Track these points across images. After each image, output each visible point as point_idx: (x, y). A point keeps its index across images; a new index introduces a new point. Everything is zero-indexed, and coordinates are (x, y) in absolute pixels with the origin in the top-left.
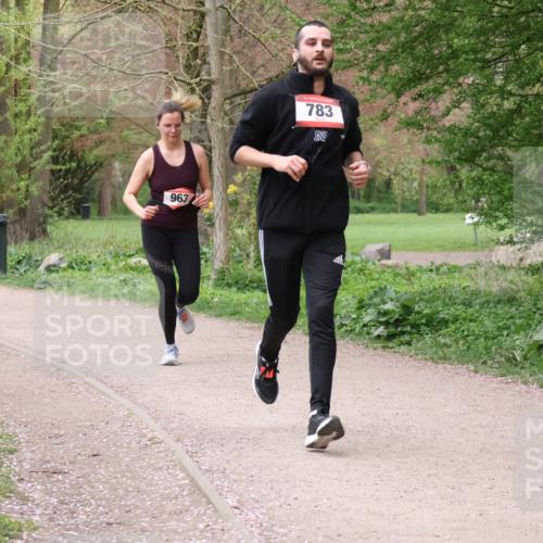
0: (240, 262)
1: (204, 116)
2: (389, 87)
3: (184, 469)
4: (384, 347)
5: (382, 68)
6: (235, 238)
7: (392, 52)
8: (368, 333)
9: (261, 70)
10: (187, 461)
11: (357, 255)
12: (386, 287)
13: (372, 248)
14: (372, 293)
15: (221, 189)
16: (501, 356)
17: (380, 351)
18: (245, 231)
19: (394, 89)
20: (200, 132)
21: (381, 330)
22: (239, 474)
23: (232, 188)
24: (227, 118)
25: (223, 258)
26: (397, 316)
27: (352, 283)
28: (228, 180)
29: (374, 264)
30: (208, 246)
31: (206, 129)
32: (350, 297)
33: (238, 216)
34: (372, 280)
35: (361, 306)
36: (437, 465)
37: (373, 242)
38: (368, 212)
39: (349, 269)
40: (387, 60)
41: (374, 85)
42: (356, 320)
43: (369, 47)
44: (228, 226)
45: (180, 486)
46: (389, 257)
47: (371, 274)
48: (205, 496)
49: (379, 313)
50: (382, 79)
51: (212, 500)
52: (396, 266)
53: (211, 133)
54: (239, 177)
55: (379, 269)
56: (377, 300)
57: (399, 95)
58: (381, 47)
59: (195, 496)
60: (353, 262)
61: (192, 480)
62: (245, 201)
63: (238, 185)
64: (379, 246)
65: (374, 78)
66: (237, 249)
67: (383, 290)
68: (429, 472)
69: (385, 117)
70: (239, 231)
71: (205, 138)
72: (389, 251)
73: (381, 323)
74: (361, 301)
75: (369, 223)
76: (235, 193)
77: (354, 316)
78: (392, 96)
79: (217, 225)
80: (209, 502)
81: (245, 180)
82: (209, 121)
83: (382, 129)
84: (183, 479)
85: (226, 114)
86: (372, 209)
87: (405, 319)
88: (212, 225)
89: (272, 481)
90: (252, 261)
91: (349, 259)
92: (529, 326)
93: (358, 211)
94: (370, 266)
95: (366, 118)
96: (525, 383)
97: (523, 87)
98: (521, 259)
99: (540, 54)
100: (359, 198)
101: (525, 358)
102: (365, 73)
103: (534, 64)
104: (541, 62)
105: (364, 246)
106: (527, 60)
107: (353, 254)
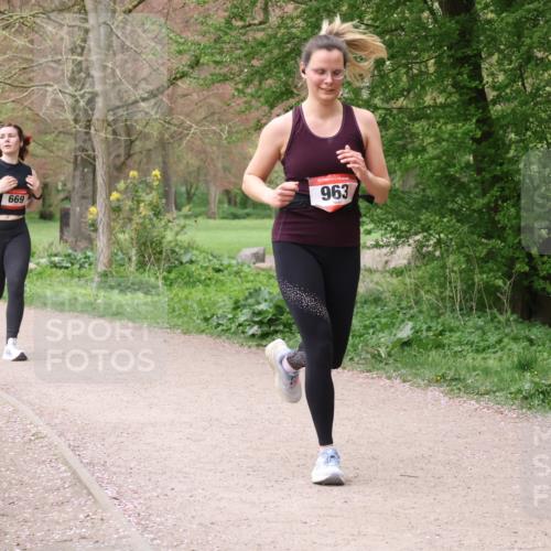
0: (122, 265)
1: (88, 127)
2: (262, 99)
3: (66, 463)
4: (258, 346)
5: (256, 83)
6: (118, 242)
7: (265, 67)
8: (243, 332)
10: (69, 454)
11: (233, 258)
12: (260, 289)
13: (248, 252)
14: (247, 294)
15: (104, 196)
16: (367, 352)
17: (254, 349)
18: (127, 236)
19: (267, 102)
20: (85, 141)
21: (255, 329)
22: (119, 466)
23: (115, 195)
24: (110, 129)
25: (105, 261)
26: (270, 316)
27: (229, 285)
28: (111, 188)
29: (249, 267)
30: (92, 250)
31: (90, 139)
32: (226, 298)
33: (121, 222)
34: (248, 282)
35: (237, 307)
36: (306, 455)
37: (248, 246)
38: (244, 218)
39: (226, 272)
40: (261, 74)
41: (249, 98)
42: (232, 320)
43: (244, 62)
44: (111, 230)
45: (62, 479)
46: (263, 260)
47: (246, 276)
48: (86, 488)
49: (254, 313)
50: (257, 92)
51: (92, 491)
52: (270, 269)
53: (95, 143)
54: (121, 185)
55: (254, 272)
56: (251, 301)
57: (272, 107)
58: (255, 62)
59: (76, 488)
60: (230, 265)
61: (74, 473)
62: (127, 208)
63: (120, 192)
64: (255, 250)
65: (249, 91)
66: (119, 253)
67: (257, 291)
68: (298, 463)
69: (259, 126)
70: (121, 236)
71: (89, 148)
72: (264, 254)
73: (256, 323)
74: (236, 302)
75: (246, 228)
76: (118, 200)
77: (230, 316)
78: (266, 108)
79: (100, 230)
80: (90, 494)
81: (127, 188)
82: (92, 131)
84: (65, 471)
85: (109, 125)
86: (248, 216)
87: (277, 319)
88: (96, 230)
89: (150, 473)
90: (133, 265)
91: (225, 262)
92: (393, 324)
93: (235, 217)
94: (245, 269)
95: (242, 128)
96: (389, 378)
97: (387, 101)
98: (387, 262)
99: (404, 70)
100: (235, 204)
101: (389, 355)
102: (240, 86)
103: (397, 79)
104: (404, 78)
105: (239, 251)
106: (392, 76)
107: (230, 257)
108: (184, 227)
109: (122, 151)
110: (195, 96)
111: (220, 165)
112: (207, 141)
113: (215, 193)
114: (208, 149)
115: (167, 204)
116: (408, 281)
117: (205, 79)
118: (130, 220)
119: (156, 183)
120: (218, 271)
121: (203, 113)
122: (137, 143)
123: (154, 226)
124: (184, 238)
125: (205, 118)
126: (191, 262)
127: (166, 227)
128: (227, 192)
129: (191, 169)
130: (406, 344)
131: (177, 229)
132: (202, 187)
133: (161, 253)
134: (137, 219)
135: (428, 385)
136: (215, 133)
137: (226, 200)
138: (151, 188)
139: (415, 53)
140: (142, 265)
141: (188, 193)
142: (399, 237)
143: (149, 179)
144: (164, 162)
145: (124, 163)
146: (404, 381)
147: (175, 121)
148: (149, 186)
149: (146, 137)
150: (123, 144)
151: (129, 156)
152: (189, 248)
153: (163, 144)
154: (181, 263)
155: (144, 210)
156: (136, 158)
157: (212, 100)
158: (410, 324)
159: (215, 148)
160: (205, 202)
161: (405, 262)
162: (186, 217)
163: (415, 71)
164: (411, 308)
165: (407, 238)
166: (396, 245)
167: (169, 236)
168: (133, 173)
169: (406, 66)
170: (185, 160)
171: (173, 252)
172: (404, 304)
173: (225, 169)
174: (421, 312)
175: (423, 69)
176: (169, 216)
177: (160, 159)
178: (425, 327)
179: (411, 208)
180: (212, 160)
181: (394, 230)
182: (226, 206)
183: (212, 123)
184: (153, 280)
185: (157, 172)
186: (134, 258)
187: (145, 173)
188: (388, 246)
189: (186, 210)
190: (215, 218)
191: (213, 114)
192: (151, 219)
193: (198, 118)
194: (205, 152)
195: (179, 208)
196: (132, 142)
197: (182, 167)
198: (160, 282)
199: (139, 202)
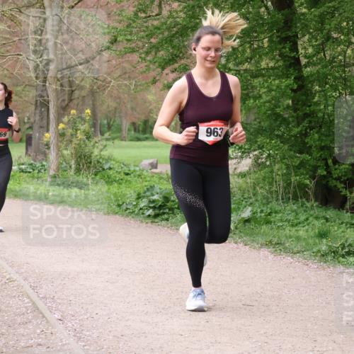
0: (66, 171)
1: (45, 81)
2: (157, 64)
4: (152, 222)
5: (153, 53)
6: (63, 156)
7: (159, 43)
8: (143, 214)
11: (137, 166)
12: (154, 186)
13: (147, 162)
14: (146, 189)
15: (55, 126)
17: (149, 224)
18: (69, 152)
19: (160, 66)
20: (42, 91)
21: (151, 212)
22: (62, 299)
23: (61, 126)
24: (59, 83)
25: (55, 168)
26: (160, 203)
27: (134, 183)
28: (59, 121)
29: (147, 172)
30: (46, 161)
31: (46, 90)
32: (132, 192)
33: (65, 143)
34: (146, 181)
35: (139, 197)
36: (182, 292)
37: (147, 158)
38: (144, 140)
39: (132, 175)
40: (156, 48)
41: (148, 63)
42: (136, 206)
43: (146, 40)
44: (58, 148)
46: (156, 168)
47: (145, 178)
49: (150, 201)
50: (153, 59)
52: (161, 173)
53: (49, 92)
54: (66, 119)
55: (150, 175)
56: (148, 194)
57: (163, 69)
58: (152, 40)
60: (135, 171)
62: (69, 134)
63: (65, 124)
64: (151, 161)
65: (148, 58)
66: (64, 163)
67: (152, 187)
69: (154, 82)
70: (65, 152)
71: (45, 95)
72: (157, 164)
73: (151, 208)
74: (139, 194)
75: (145, 147)
76: (63, 129)
77: (134, 203)
78: (159, 70)
79: (52, 148)
81: (69, 120)
82: (47, 84)
83: (153, 89)
85: (58, 80)
86: (147, 139)
87: (164, 205)
88: (49, 148)
89: (82, 303)
90: (73, 170)
91: (132, 169)
92: (239, 208)
93: (138, 139)
94: (145, 173)
95: (144, 82)
96: (236, 243)
97: (237, 65)
98: (235, 169)
99: (248, 46)
100: (139, 132)
101: (236, 228)
102: (143, 56)
103: (244, 51)
104: (248, 51)
105: (141, 161)
106: (240, 49)
107: (135, 166)
108: (106, 146)
109: (66, 97)
110: (114, 62)
111: (129, 106)
112: (121, 91)
113: (126, 125)
114: (122, 96)
115: (95, 131)
116: (248, 180)
117: (120, 51)
118: (71, 142)
119: (88, 118)
120: (127, 174)
121: (118, 72)
122: (76, 92)
123: (86, 145)
124: (105, 153)
125: (120, 76)
126: (110, 169)
127: (94, 146)
128: (134, 124)
129: (111, 109)
130: (247, 221)
131: (101, 147)
132: (118, 121)
133: (90, 163)
134: (75, 141)
135: (261, 248)
136: (126, 85)
137: (133, 129)
139: (255, 34)
140: (78, 171)
141: (109, 124)
142: (243, 153)
143: (83, 115)
144: (93, 105)
145: (67, 105)
146: (246, 245)
147: (100, 78)
148: (83, 120)
149: (82, 88)
150: (67, 93)
151: (71, 100)
152: (108, 159)
153: (92, 93)
154: (104, 169)
155: (80, 135)
156: (75, 102)
157: (125, 65)
158: (250, 208)
159: (126, 95)
160: (120, 130)
161: (247, 168)
162: (107, 140)
163: (256, 46)
164: (250, 198)
165: (249, 153)
166: (242, 157)
167: (96, 152)
168: (73, 112)
169: (249, 42)
170: (107, 103)
171: (98, 162)
172: (246, 196)
173: (133, 109)
174: (257, 200)
175: (261, 44)
176: (96, 139)
177: (91, 103)
178: (259, 210)
179: (251, 134)
180: (124, 103)
181: (241, 148)
182: (133, 132)
183: (125, 79)
184: (85, 180)
185: (88, 111)
186: (73, 166)
187: (81, 111)
188: (236, 158)
189: (107, 135)
190: (125, 140)
191: (125, 73)
192: (84, 141)
193: (116, 76)
194: (119, 98)
195: (102, 134)
196: (73, 91)
197: (105, 107)
198: (90, 181)
199: (77, 130)
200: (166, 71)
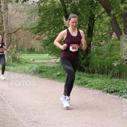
0: (9, 62)
2: (34, 33)
5: (33, 30)
9: (13, 30)
11: (29, 61)
13: (31, 60)
16: (52, 77)
18: (10, 57)
19: (35, 33)
23: (8, 50)
27: (28, 65)
28: (7, 48)
33: (9, 54)
37: (32, 58)
39: (28, 63)
41: (31, 33)
44: (7, 56)
46: (34, 61)
47: (31, 64)
52: (35, 62)
53: (5, 41)
54: (9, 48)
55: (33, 63)
57: (36, 34)
62: (10, 52)
64: (33, 59)
66: (9, 60)
69: (33, 38)
70: (9, 57)
72: (34, 60)
75: (31, 55)
78: (35, 35)
81: (10, 48)
83: (33, 40)
85: (7, 37)
86: (32, 53)
90: (11, 62)
91: (28, 61)
92: (57, 72)
93: (29, 53)
94: (31, 62)
95: (30, 38)
96: (56, 81)
97: (56, 33)
98: (56, 61)
99: (58, 28)
100: (29, 51)
101: (56, 77)
102: (30, 31)
103: (57, 30)
104: (59, 30)
105: (30, 59)
106: (56, 29)
107: (28, 60)
108: (20, 55)
109: (9, 42)
110: (22, 32)
111: (26, 44)
112: (24, 40)
113: (26, 49)
114: (25, 42)
115: (17, 51)
116: (59, 64)
117: (24, 30)
118: (11, 54)
119: (15, 47)
120: (26, 63)
121: (23, 35)
122: (12, 40)
123: (15, 55)
124: (20, 57)
125: (24, 36)
126: (22, 61)
127: (17, 55)
128: (28, 49)
129: (22, 45)
130: (59, 75)
131: (19, 55)
132: (23, 48)
133: (16, 60)
134: (12, 54)
135: (62, 82)
136: (26, 39)
137: (28, 50)
138: (15, 48)
139: (60, 25)
140: (13, 62)
141: (21, 49)
142: (58, 57)
143: (14, 47)
144: (17, 44)
145: (10, 44)
146: (59, 82)
147: (19, 37)
148: (14, 48)
149: (14, 39)
150: (9, 41)
151: (11, 43)
152: (21, 59)
153: (17, 41)
154: (20, 61)
155: (13, 52)
156: (12, 43)
157: (25, 33)
158: (59, 72)
159: (26, 41)
160: (24, 51)
161: (59, 61)
162: (21, 53)
163: (60, 28)
164: (60, 69)
165: (59, 57)
166: (57, 58)
167: (18, 57)
168: (11, 46)
169: (59, 27)
170: (21, 43)
171: (18, 59)
172: (58, 68)
173: (27, 45)
174: (61, 70)
175: (62, 28)
176: (18, 53)
177: (16, 43)
178: (62, 72)
179: (60, 52)
180: (25, 43)
181: (57, 56)
182: (28, 51)
183: (25, 37)
184: (15, 64)
185: (16, 46)
186: (12, 61)
187: (13, 46)
188: (56, 58)
189: (21, 52)
190: (26, 54)
191: (25, 35)
192: (14, 54)
193: (23, 36)
194: (24, 42)
195: (19, 52)
196: (11, 40)
197: (20, 45)
198: (16, 65)
199: (12, 51)
200: (36, 35)
